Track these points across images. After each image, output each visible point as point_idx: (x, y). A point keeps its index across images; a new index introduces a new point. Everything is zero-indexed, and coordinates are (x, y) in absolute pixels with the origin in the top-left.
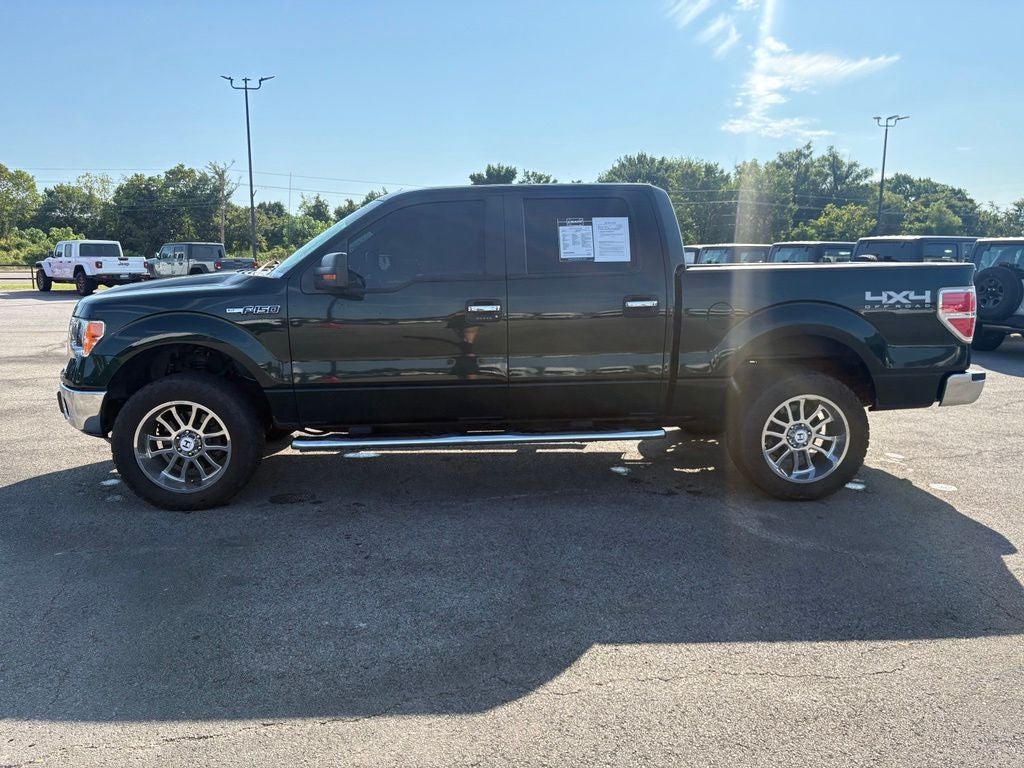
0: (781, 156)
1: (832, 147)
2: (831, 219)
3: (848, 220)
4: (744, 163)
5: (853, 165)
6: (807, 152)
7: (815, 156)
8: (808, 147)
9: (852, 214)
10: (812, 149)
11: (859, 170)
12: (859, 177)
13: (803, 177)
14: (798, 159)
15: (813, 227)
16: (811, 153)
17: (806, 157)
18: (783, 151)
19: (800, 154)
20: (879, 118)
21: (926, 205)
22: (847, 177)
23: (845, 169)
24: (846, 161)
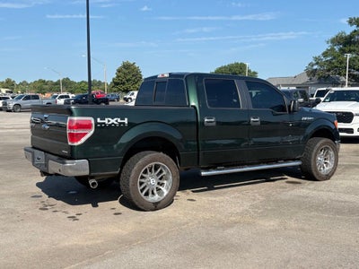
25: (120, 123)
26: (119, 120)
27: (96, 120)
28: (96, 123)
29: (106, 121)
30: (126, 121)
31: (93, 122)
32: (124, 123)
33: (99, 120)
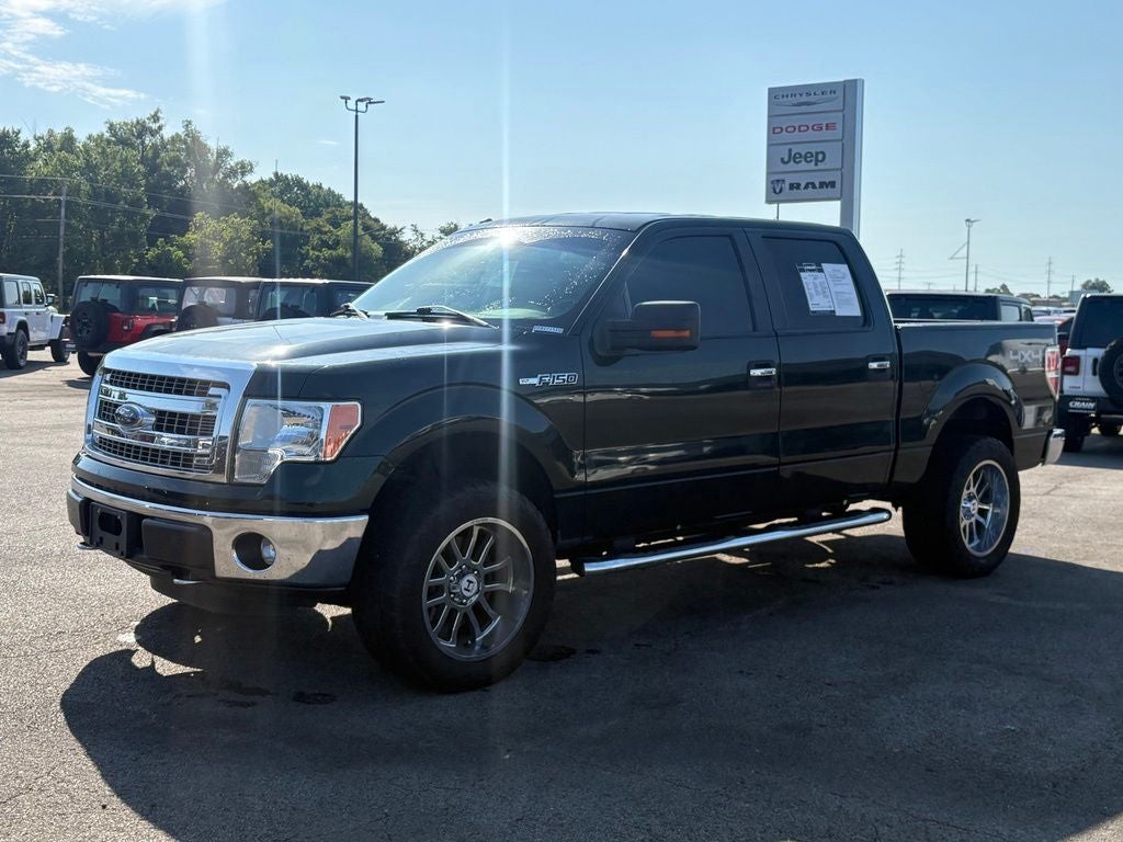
0: (111, 127)
1: (190, 122)
2: (205, 235)
3: (232, 239)
4: (51, 133)
5: (224, 153)
6: (155, 126)
7: (167, 133)
8: (155, 118)
9: (237, 230)
10: (161, 122)
11: (232, 162)
12: (233, 173)
13: (151, 163)
14: (140, 135)
15: (180, 247)
16: (160, 128)
17: (153, 133)
18: (116, 120)
19: (142, 129)
20: (346, 99)
21: (336, 225)
22: (216, 171)
23: (212, 158)
24: (212, 144)
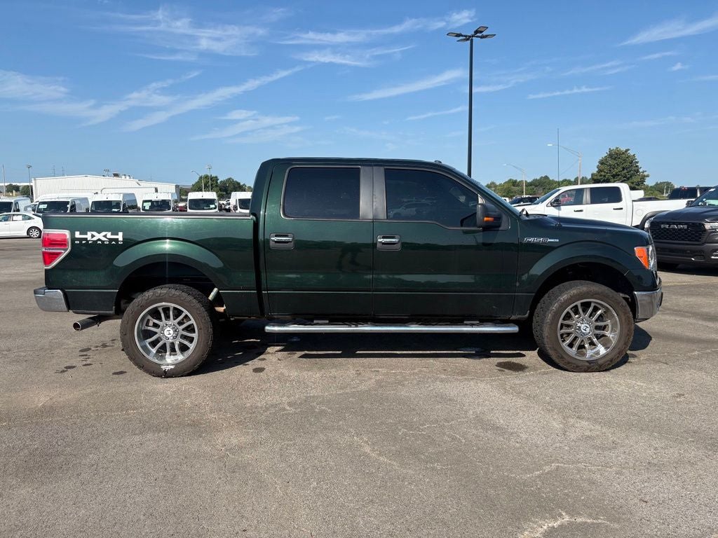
25: (111, 240)
26: (109, 235)
27: (73, 234)
28: (73, 239)
29: (88, 236)
30: (120, 237)
31: (68, 236)
32: (117, 240)
33: (77, 235)
